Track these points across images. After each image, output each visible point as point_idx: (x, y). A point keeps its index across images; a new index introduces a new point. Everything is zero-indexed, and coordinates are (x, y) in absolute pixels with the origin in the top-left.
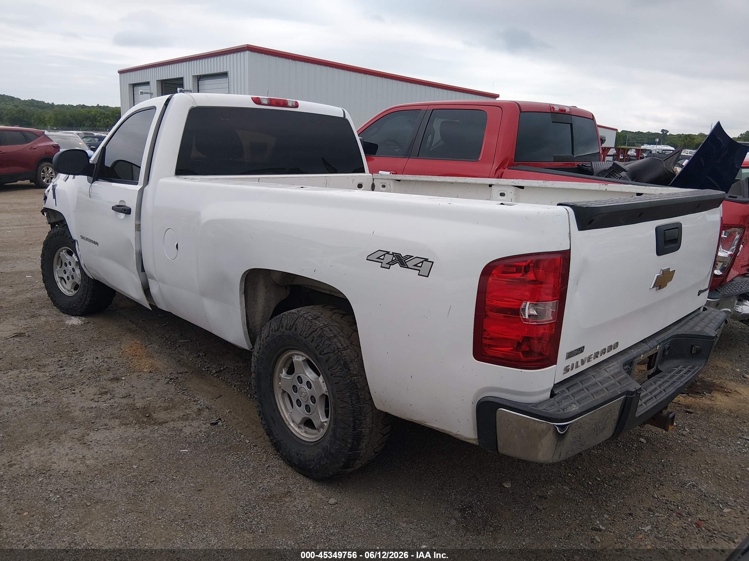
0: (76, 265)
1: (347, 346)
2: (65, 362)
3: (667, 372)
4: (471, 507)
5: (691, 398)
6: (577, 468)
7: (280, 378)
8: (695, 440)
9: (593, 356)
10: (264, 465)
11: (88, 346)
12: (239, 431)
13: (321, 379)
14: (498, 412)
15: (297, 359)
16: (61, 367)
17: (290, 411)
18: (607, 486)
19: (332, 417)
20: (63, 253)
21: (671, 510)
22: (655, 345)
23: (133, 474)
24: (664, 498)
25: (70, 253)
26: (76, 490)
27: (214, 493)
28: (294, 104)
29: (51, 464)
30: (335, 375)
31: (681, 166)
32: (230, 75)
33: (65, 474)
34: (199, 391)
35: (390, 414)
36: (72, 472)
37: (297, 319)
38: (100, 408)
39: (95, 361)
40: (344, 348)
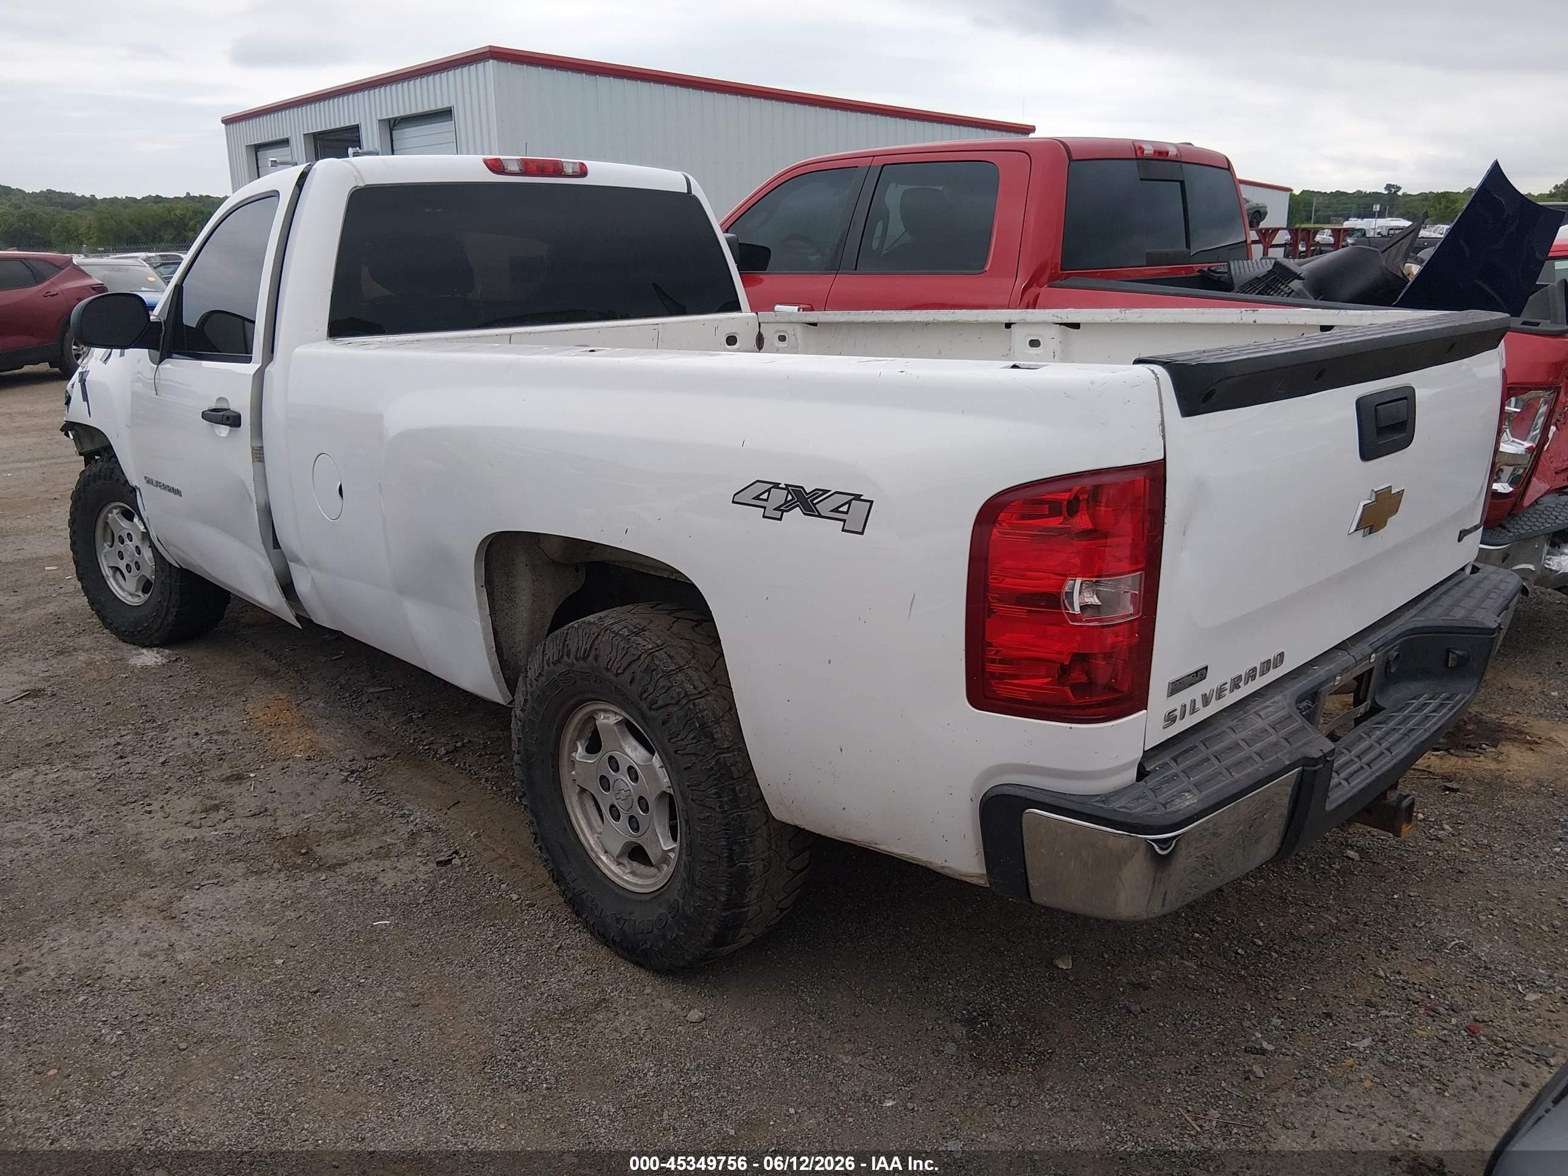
0: (143, 539)
1: (706, 689)
2: (130, 746)
3: (1395, 709)
4: (987, 1015)
5: (1454, 759)
6: (1212, 921)
7: (573, 762)
8: (1464, 849)
9: (1228, 686)
10: (551, 945)
11: (177, 711)
12: (496, 875)
13: (656, 761)
14: (1025, 816)
15: (605, 721)
16: (121, 757)
17: (599, 830)
18: (1276, 956)
19: (684, 841)
20: (114, 515)
21: (1414, 1003)
22: (1366, 654)
23: (274, 978)
24: (1398, 978)
25: (128, 516)
26: (157, 1018)
27: (447, 1010)
28: (578, 169)
29: (104, 965)
30: (682, 752)
31: (1419, 261)
32: (458, 113)
33: (133, 985)
34: (411, 795)
35: (804, 829)
36: (147, 980)
37: (598, 635)
38: (204, 841)
39: (191, 741)
40: (700, 693)
